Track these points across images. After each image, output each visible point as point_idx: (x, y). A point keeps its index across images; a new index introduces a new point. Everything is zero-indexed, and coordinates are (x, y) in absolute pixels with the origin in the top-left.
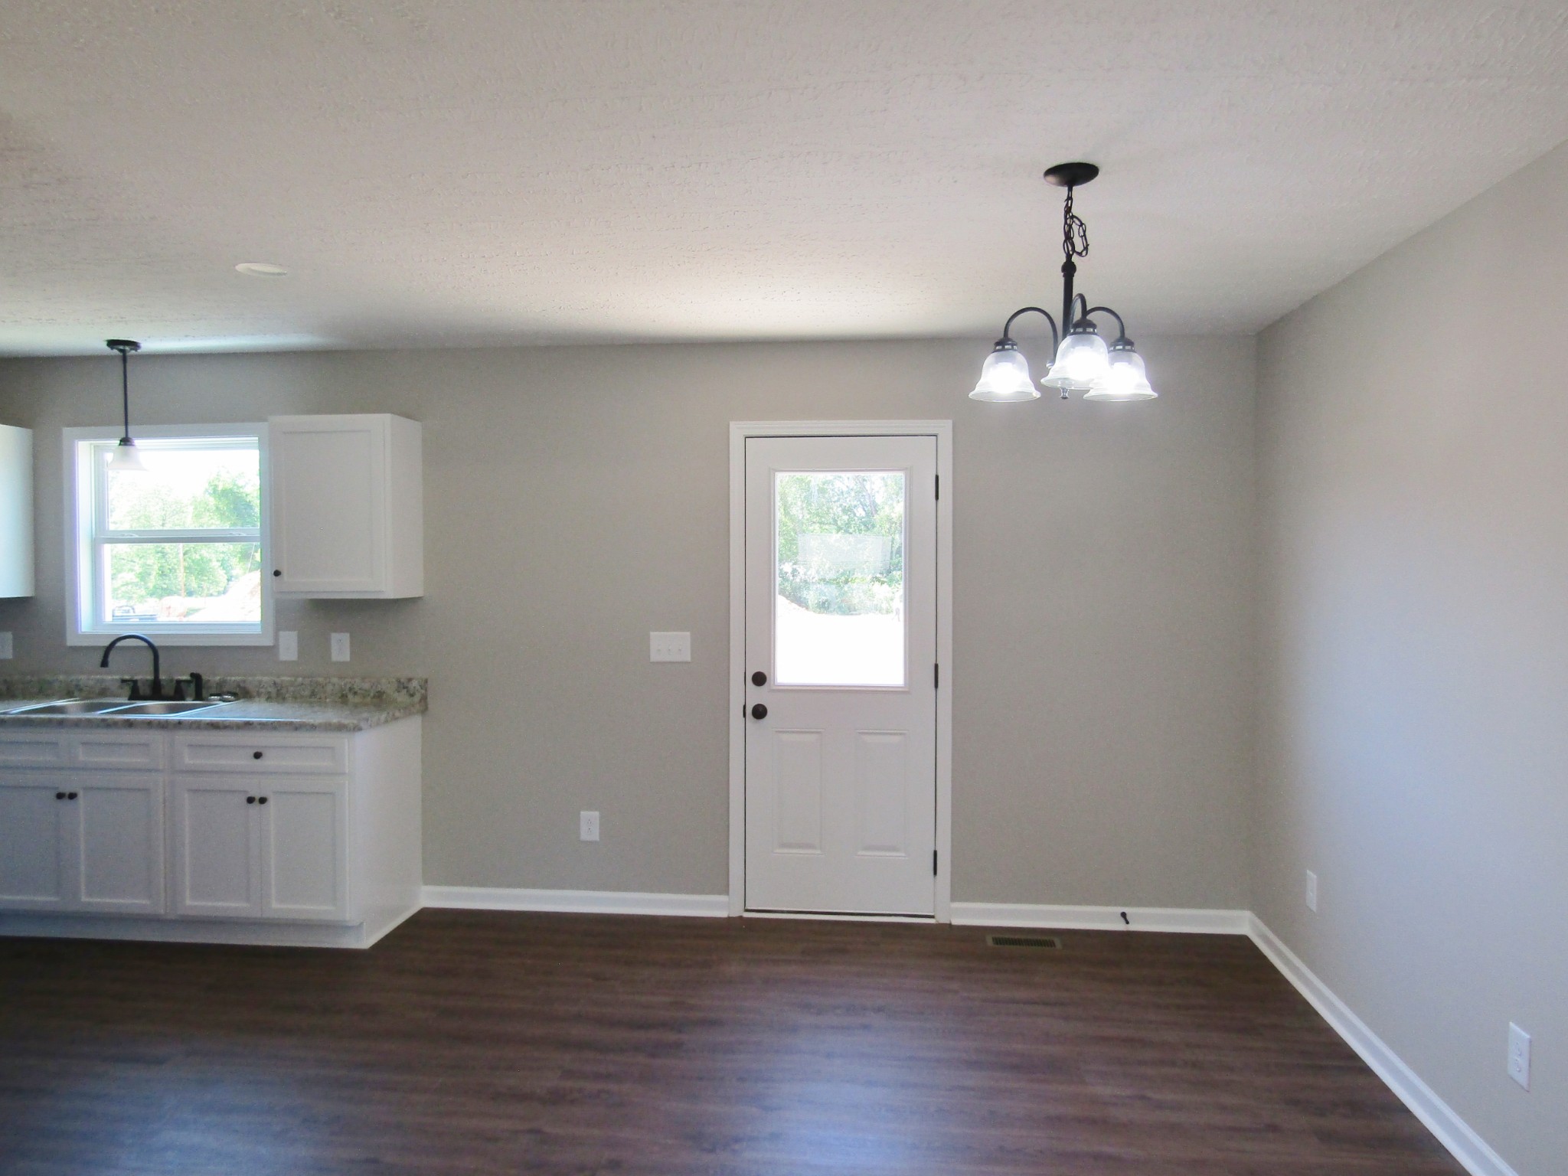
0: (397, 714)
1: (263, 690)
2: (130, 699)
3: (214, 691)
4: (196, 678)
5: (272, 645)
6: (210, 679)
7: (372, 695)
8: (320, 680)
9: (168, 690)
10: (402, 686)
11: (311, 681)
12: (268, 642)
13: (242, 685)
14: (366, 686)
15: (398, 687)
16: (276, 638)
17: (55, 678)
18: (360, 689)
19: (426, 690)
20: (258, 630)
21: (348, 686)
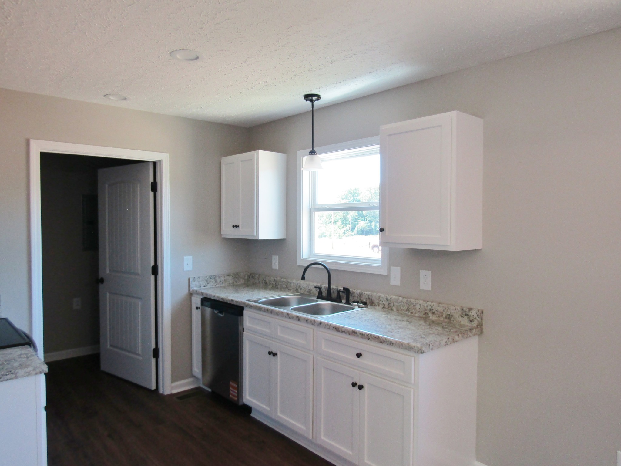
0: (456, 338)
1: (381, 302)
2: (317, 298)
3: (356, 299)
4: (347, 291)
5: (386, 274)
6: (355, 291)
7: (444, 316)
8: (413, 301)
9: (334, 295)
10: (464, 313)
11: (407, 300)
12: (385, 273)
13: (370, 297)
14: (441, 309)
15: (462, 313)
16: (389, 270)
17: (291, 281)
18: (437, 311)
19: (482, 319)
20: (379, 264)
21: (430, 307)
